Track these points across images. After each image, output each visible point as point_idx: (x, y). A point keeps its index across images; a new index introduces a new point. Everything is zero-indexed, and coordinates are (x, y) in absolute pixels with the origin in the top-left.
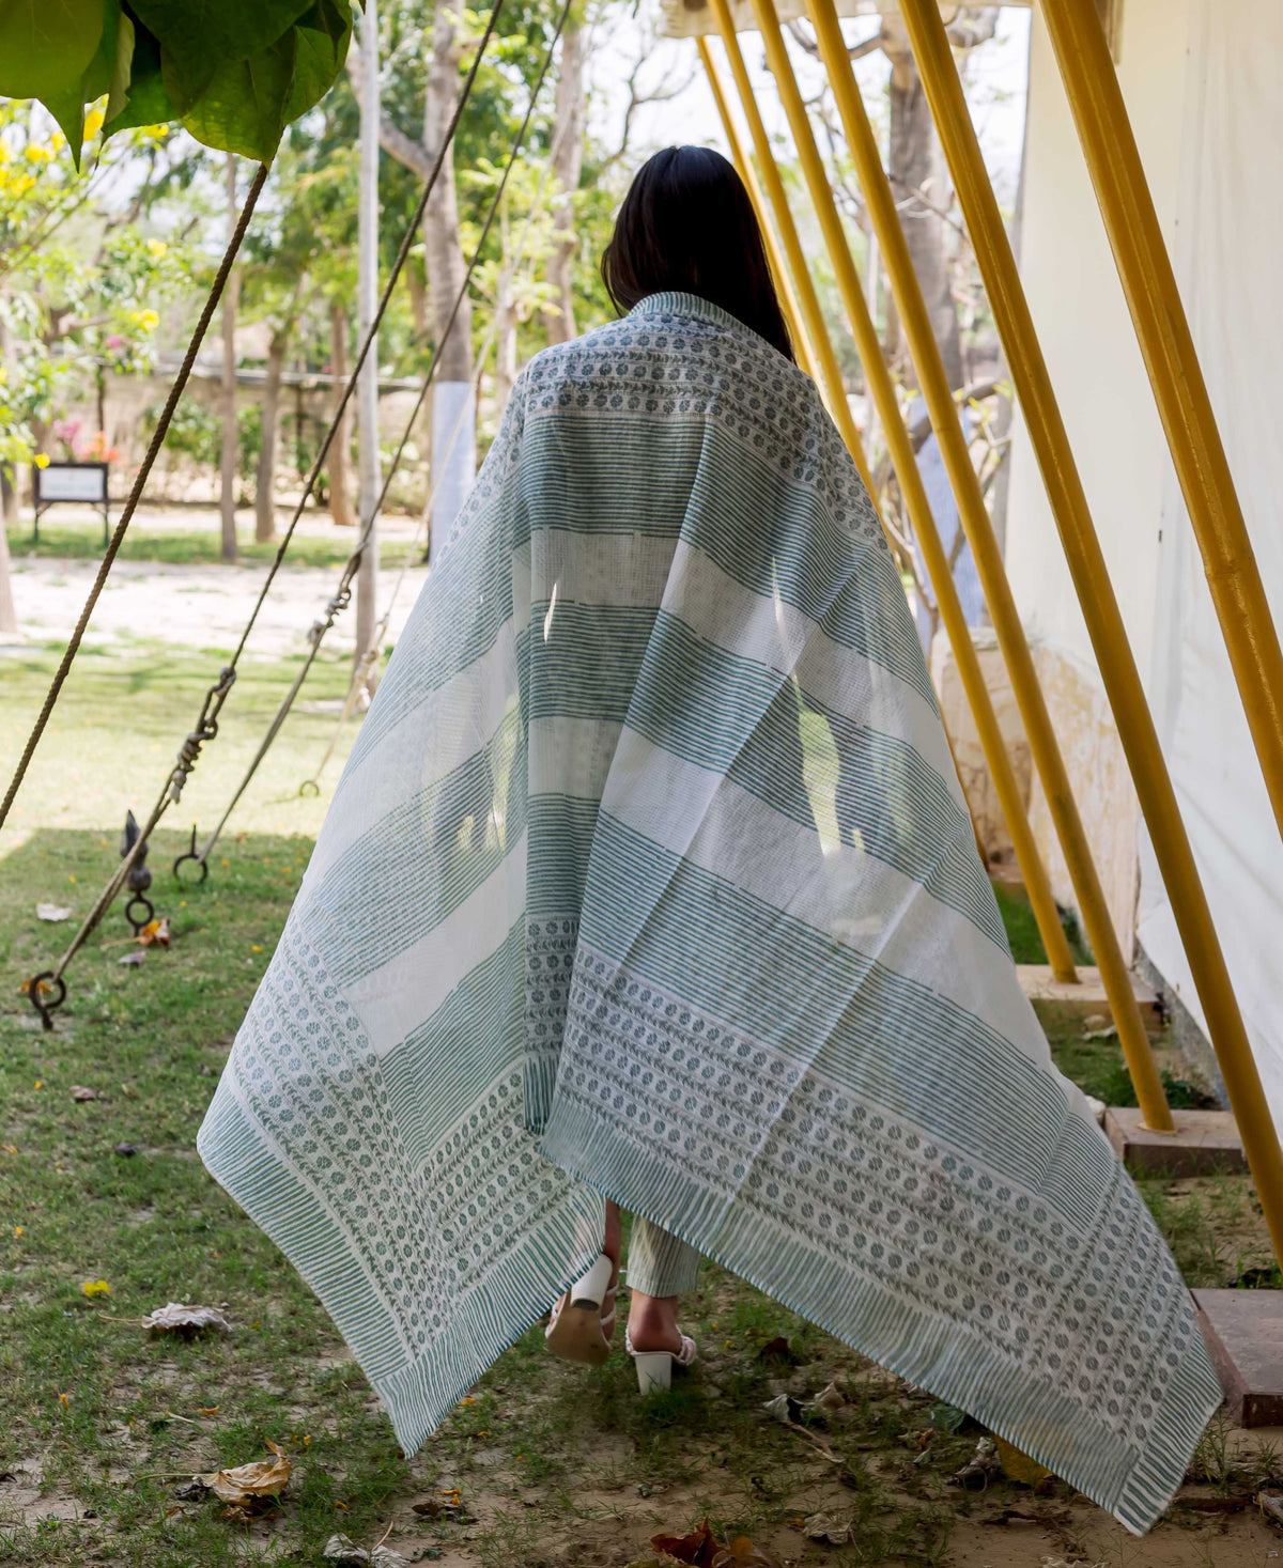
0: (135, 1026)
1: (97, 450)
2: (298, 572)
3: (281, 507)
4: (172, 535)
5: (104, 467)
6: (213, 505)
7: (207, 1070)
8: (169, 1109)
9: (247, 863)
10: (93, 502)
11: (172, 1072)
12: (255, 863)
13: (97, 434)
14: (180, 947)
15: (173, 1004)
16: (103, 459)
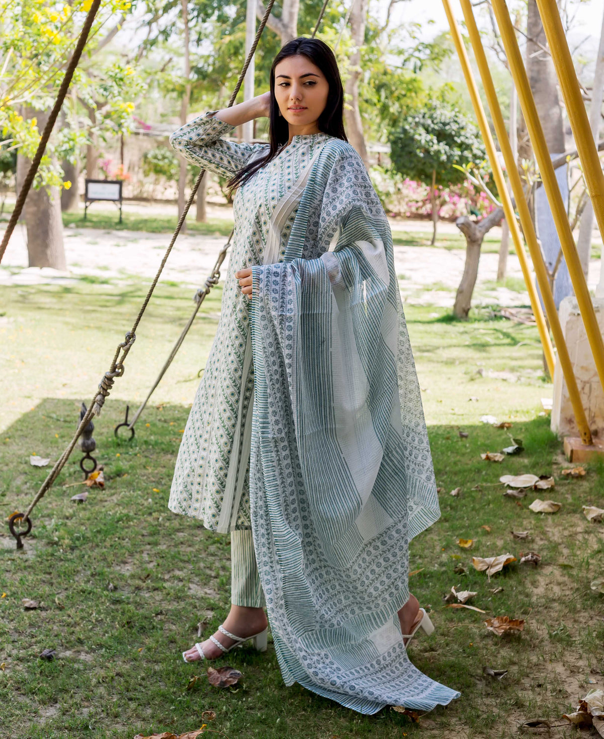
0: (72, 549)
1: (119, 173)
2: (216, 239)
3: (209, 203)
4: (154, 217)
5: (120, 183)
6: (175, 202)
7: (111, 585)
8: (82, 618)
9: (160, 424)
10: (114, 201)
11: (89, 587)
12: (165, 425)
13: (120, 166)
14: (110, 487)
15: (99, 532)
16: (120, 178)
